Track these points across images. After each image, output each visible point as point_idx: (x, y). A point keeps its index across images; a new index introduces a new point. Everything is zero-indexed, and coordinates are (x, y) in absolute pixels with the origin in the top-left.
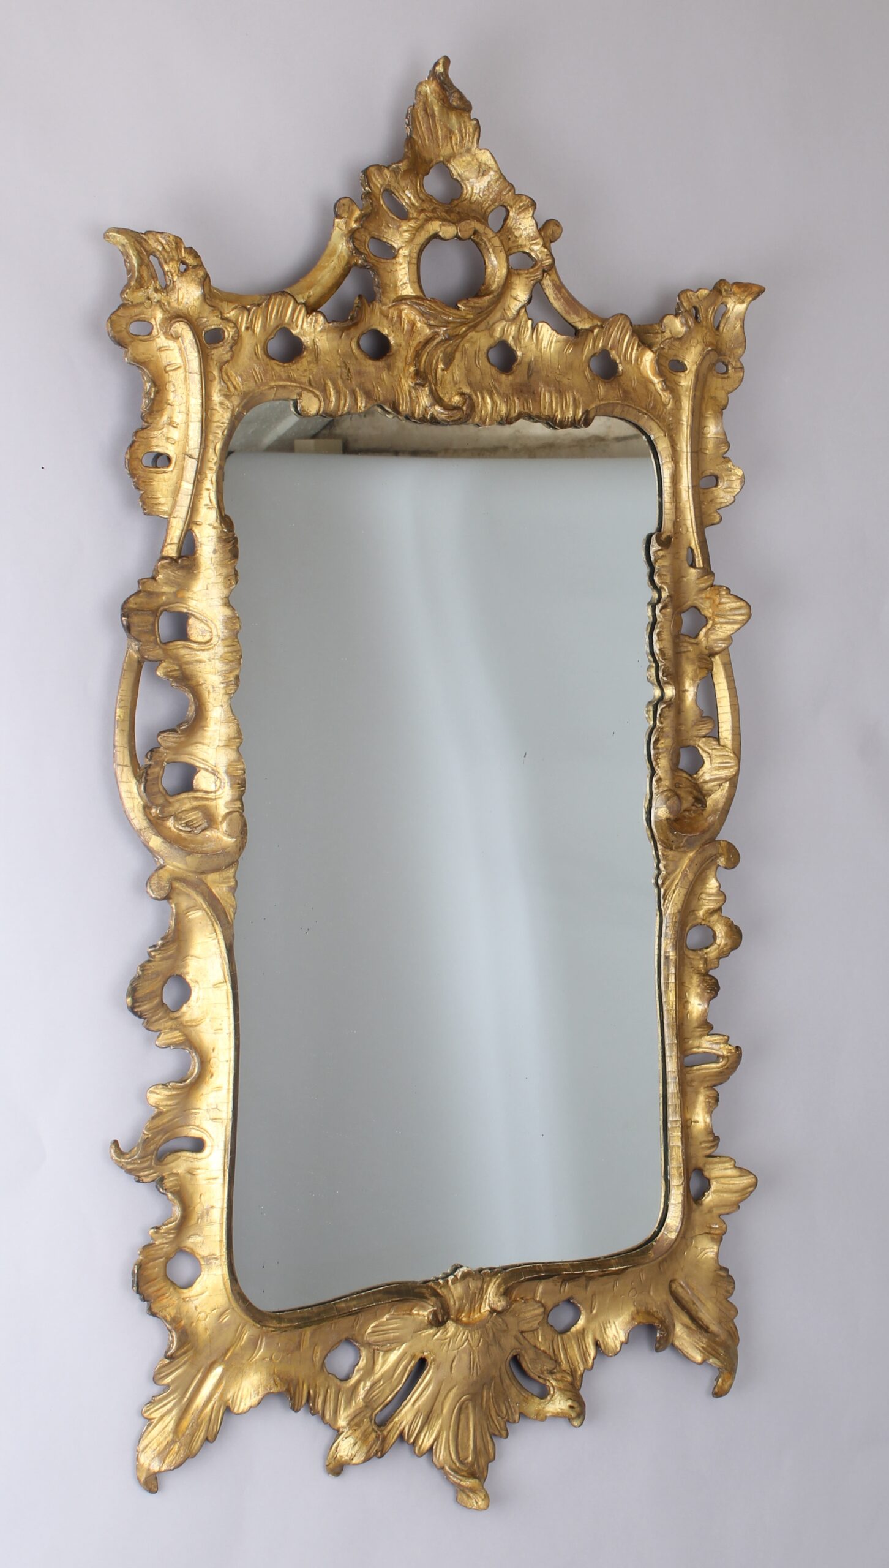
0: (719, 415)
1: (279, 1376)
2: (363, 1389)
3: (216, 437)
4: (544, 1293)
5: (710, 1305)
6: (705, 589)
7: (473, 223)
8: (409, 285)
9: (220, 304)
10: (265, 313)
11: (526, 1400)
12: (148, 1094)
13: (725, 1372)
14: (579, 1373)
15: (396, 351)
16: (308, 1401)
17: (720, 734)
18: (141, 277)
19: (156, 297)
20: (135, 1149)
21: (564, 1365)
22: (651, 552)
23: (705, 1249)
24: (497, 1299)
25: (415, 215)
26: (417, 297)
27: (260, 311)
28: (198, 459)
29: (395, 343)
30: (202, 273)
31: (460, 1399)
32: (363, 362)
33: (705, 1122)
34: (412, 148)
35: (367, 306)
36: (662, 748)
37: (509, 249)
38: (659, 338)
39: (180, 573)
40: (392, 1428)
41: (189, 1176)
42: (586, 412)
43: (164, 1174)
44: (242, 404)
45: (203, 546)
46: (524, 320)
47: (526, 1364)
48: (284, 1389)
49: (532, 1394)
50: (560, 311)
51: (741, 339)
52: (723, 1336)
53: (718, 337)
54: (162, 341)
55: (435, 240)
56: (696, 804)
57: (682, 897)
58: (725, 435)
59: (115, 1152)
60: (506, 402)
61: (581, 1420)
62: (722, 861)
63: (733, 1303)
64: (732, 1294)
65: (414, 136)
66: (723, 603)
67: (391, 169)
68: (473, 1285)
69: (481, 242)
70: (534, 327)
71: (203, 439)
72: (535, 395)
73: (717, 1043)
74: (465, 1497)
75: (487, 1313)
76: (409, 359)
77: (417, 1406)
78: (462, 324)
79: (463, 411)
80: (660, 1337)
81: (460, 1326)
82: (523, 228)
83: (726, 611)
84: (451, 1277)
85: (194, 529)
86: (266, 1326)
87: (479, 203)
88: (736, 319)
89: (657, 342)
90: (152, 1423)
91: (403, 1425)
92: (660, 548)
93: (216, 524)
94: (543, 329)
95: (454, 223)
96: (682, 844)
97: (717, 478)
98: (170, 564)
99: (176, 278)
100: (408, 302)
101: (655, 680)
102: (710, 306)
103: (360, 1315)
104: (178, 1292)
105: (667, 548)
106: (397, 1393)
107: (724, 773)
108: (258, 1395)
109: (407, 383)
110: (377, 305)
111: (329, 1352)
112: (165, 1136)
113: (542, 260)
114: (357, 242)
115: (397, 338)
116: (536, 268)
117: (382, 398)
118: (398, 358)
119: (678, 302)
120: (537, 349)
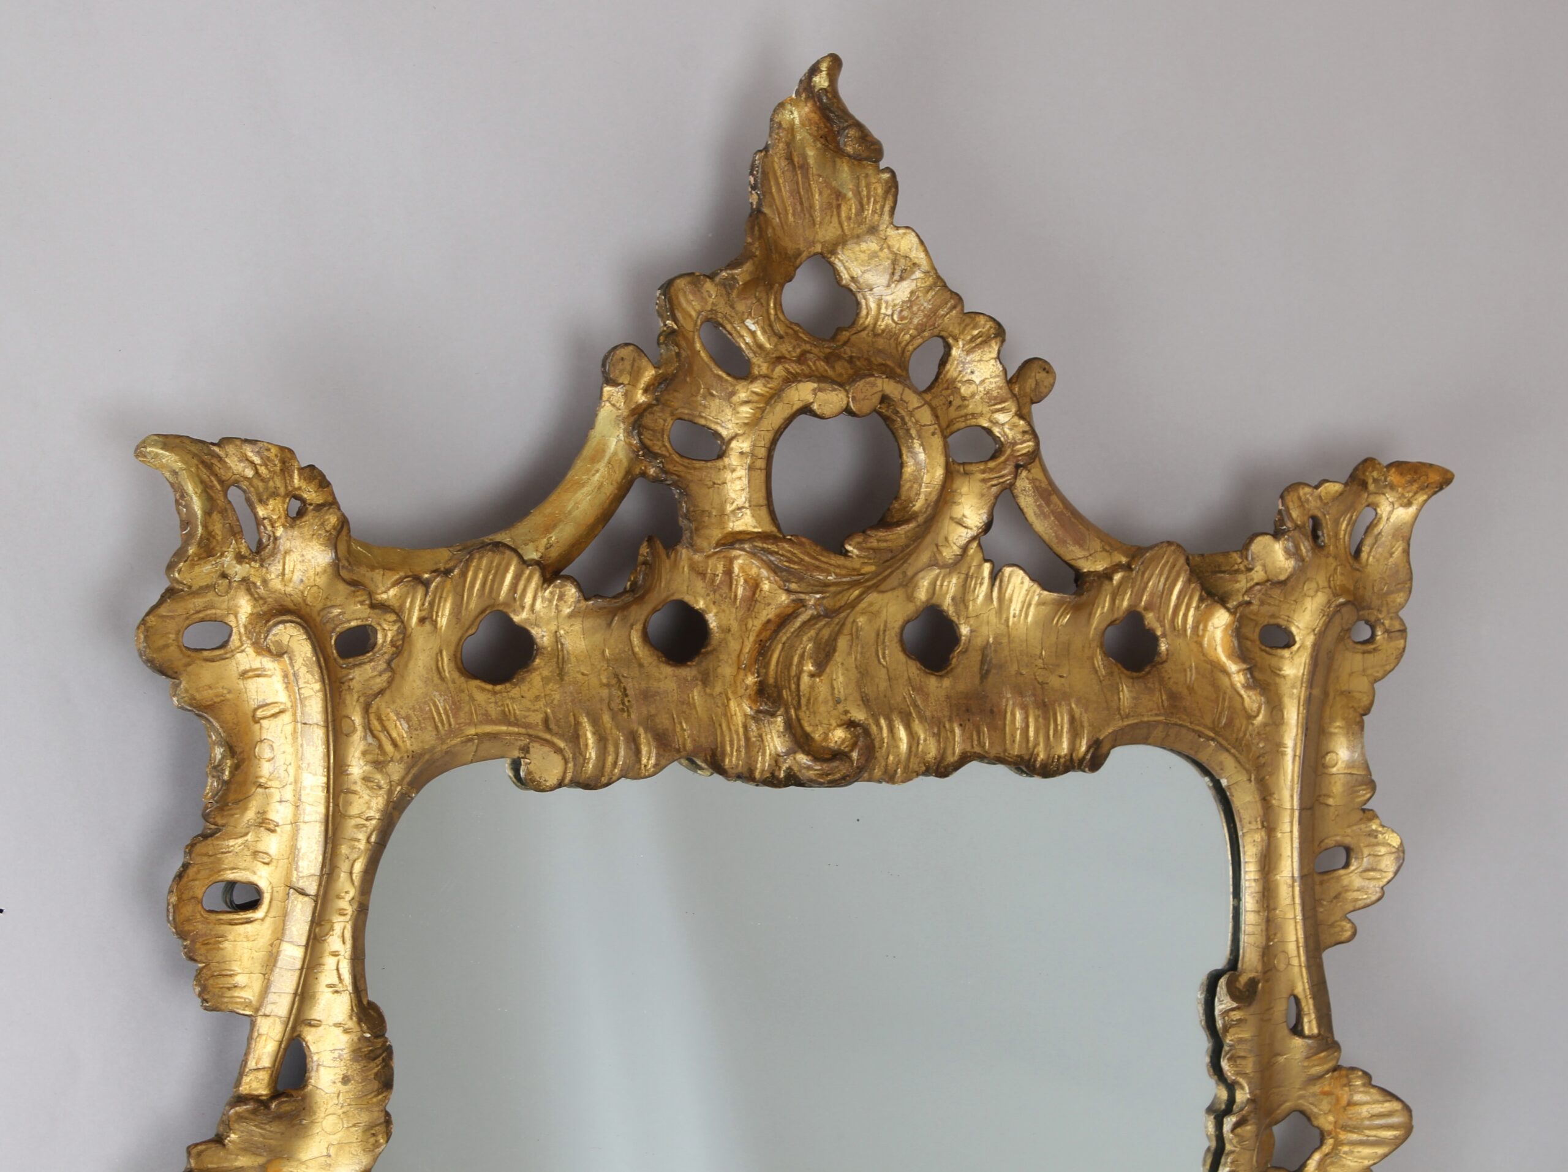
0: (1356, 728)
3: (353, 848)
6: (1320, 1077)
7: (879, 382)
8: (748, 512)
9: (369, 574)
10: (459, 589)
15: (720, 643)
18: (209, 535)
19: (239, 571)
22: (1217, 1013)
25: (764, 369)
26: (763, 536)
27: (449, 585)
28: (317, 896)
29: (719, 626)
30: (332, 520)
32: (654, 669)
34: (762, 235)
35: (664, 557)
37: (951, 423)
38: (1242, 583)
39: (274, 1127)
42: (1096, 744)
44: (408, 779)
45: (322, 1069)
46: (975, 563)
50: (1046, 537)
51: (1403, 575)
53: (1358, 574)
54: (247, 658)
55: (804, 418)
58: (1367, 768)
60: (937, 736)
65: (765, 210)
66: (1356, 1104)
67: (717, 279)
69: (894, 417)
70: (995, 575)
71: (328, 855)
72: (994, 716)
76: (745, 658)
78: (853, 584)
79: (852, 761)
82: (978, 381)
83: (1363, 1119)
85: (304, 1034)
87: (891, 335)
88: (1394, 537)
89: (1238, 591)
92: (1235, 1005)
93: (351, 1024)
94: (1013, 580)
95: (841, 385)
97: (1348, 850)
98: (254, 1112)
99: (280, 532)
100: (746, 546)
102: (1344, 513)
105: (1250, 1004)
109: (741, 709)
110: (684, 553)
113: (1014, 444)
114: (647, 436)
115: (722, 615)
116: (1002, 459)
117: (689, 745)
118: (723, 657)
119: (1281, 507)
120: (1000, 619)
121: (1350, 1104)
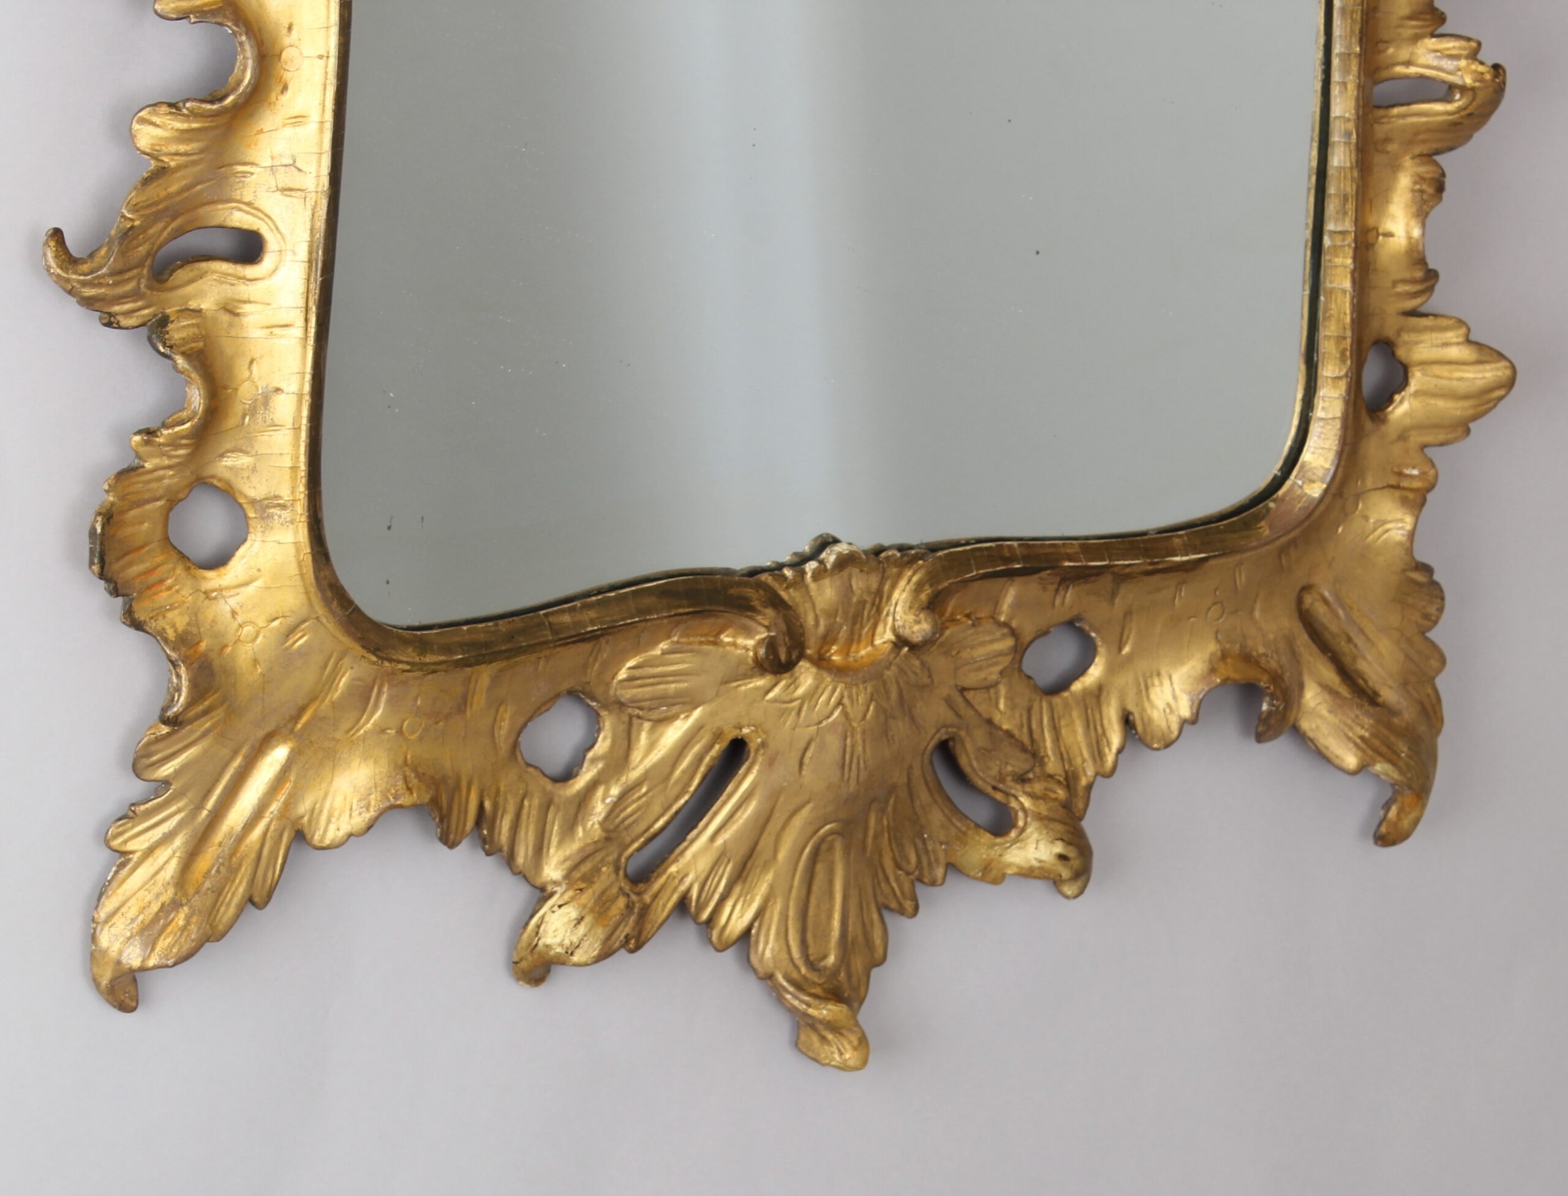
1: (415, 769)
2: (603, 800)
4: (1017, 605)
5: (1385, 645)
11: (962, 838)
12: (136, 126)
13: (1407, 792)
14: (1084, 782)
16: (478, 823)
20: (103, 252)
21: (1052, 765)
23: (1385, 522)
24: (911, 618)
31: (817, 831)
33: (1410, 238)
40: (663, 887)
41: (225, 318)
43: (168, 311)
47: (968, 759)
48: (426, 798)
49: (977, 826)
52: (1408, 714)
59: (56, 257)
61: (1079, 883)
63: (1437, 641)
64: (1435, 623)
68: (860, 582)
73: (1451, 57)
74: (815, 1038)
75: (889, 646)
77: (720, 841)
80: (1270, 713)
81: (825, 674)
84: (811, 566)
86: (390, 660)
90: (129, 860)
103: (603, 640)
104: (194, 577)
106: (677, 813)
108: (368, 809)
111: (530, 719)
112: (174, 225)
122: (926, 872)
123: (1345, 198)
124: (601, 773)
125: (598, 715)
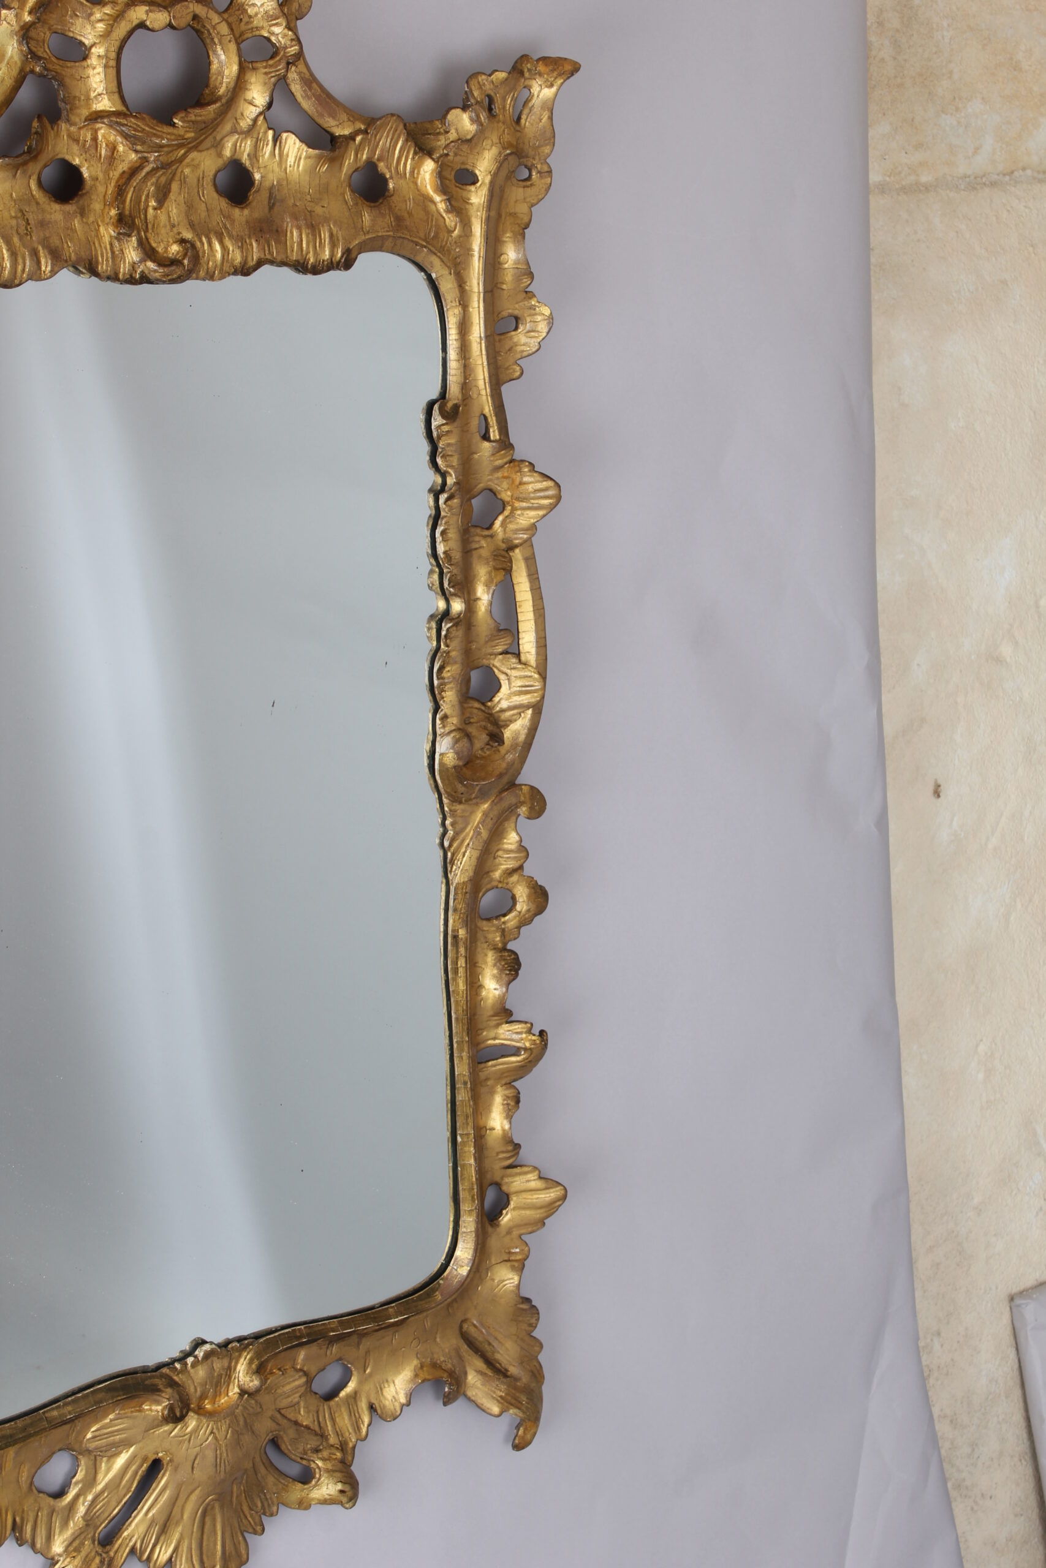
0: (520, 237)
2: (84, 1504)
4: (307, 1359)
5: (509, 1344)
6: (502, 467)
7: (191, 5)
8: (106, 97)
11: (285, 1488)
13: (528, 1422)
14: (351, 1445)
15: (91, 187)
16: (14, 1529)
17: (521, 647)
21: (333, 1440)
22: (433, 427)
23: (504, 1281)
24: (248, 1379)
26: (117, 114)
29: (90, 176)
31: (204, 1501)
32: (47, 207)
33: (504, 1130)
35: (50, 129)
36: (448, 678)
37: (242, 34)
38: (442, 141)
40: (120, 1545)
42: (347, 252)
46: (262, 131)
47: (286, 1445)
49: (294, 1480)
50: (310, 112)
51: (549, 134)
52: (525, 1379)
53: (519, 134)
55: (140, 31)
56: (491, 743)
57: (474, 861)
58: (528, 263)
60: (241, 248)
61: (353, 1502)
62: (523, 810)
63: (537, 1337)
64: (536, 1327)
66: (525, 483)
68: (218, 1364)
69: (203, 30)
70: (276, 139)
72: (279, 234)
73: (517, 1033)
75: (236, 1396)
76: (109, 197)
77: (150, 1515)
78: (180, 146)
79: (184, 266)
80: (449, 1393)
81: (202, 1418)
82: (259, 4)
83: (529, 493)
84: (190, 1360)
88: (542, 108)
89: (440, 147)
91: (134, 1540)
92: (444, 422)
94: (289, 141)
95: (165, 8)
96: (474, 795)
97: (517, 319)
100: (106, 121)
101: (439, 589)
102: (509, 93)
103: (76, 1421)
105: (454, 421)
106: (125, 1503)
107: (525, 699)
109: (107, 232)
110: (64, 126)
111: (39, 1468)
113: (286, 48)
114: (32, 44)
115: (92, 169)
116: (278, 58)
117: (73, 257)
118: (94, 197)
119: (466, 89)
120: (281, 169)
121: (521, 483)
122: (267, 1510)
123: (467, 1117)
124: (80, 1490)
125: (77, 1458)
